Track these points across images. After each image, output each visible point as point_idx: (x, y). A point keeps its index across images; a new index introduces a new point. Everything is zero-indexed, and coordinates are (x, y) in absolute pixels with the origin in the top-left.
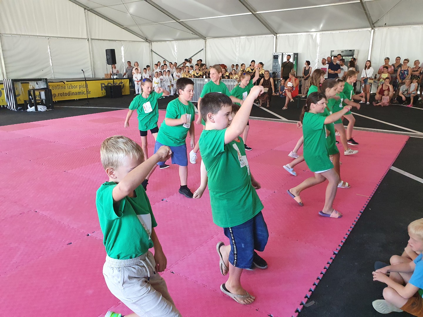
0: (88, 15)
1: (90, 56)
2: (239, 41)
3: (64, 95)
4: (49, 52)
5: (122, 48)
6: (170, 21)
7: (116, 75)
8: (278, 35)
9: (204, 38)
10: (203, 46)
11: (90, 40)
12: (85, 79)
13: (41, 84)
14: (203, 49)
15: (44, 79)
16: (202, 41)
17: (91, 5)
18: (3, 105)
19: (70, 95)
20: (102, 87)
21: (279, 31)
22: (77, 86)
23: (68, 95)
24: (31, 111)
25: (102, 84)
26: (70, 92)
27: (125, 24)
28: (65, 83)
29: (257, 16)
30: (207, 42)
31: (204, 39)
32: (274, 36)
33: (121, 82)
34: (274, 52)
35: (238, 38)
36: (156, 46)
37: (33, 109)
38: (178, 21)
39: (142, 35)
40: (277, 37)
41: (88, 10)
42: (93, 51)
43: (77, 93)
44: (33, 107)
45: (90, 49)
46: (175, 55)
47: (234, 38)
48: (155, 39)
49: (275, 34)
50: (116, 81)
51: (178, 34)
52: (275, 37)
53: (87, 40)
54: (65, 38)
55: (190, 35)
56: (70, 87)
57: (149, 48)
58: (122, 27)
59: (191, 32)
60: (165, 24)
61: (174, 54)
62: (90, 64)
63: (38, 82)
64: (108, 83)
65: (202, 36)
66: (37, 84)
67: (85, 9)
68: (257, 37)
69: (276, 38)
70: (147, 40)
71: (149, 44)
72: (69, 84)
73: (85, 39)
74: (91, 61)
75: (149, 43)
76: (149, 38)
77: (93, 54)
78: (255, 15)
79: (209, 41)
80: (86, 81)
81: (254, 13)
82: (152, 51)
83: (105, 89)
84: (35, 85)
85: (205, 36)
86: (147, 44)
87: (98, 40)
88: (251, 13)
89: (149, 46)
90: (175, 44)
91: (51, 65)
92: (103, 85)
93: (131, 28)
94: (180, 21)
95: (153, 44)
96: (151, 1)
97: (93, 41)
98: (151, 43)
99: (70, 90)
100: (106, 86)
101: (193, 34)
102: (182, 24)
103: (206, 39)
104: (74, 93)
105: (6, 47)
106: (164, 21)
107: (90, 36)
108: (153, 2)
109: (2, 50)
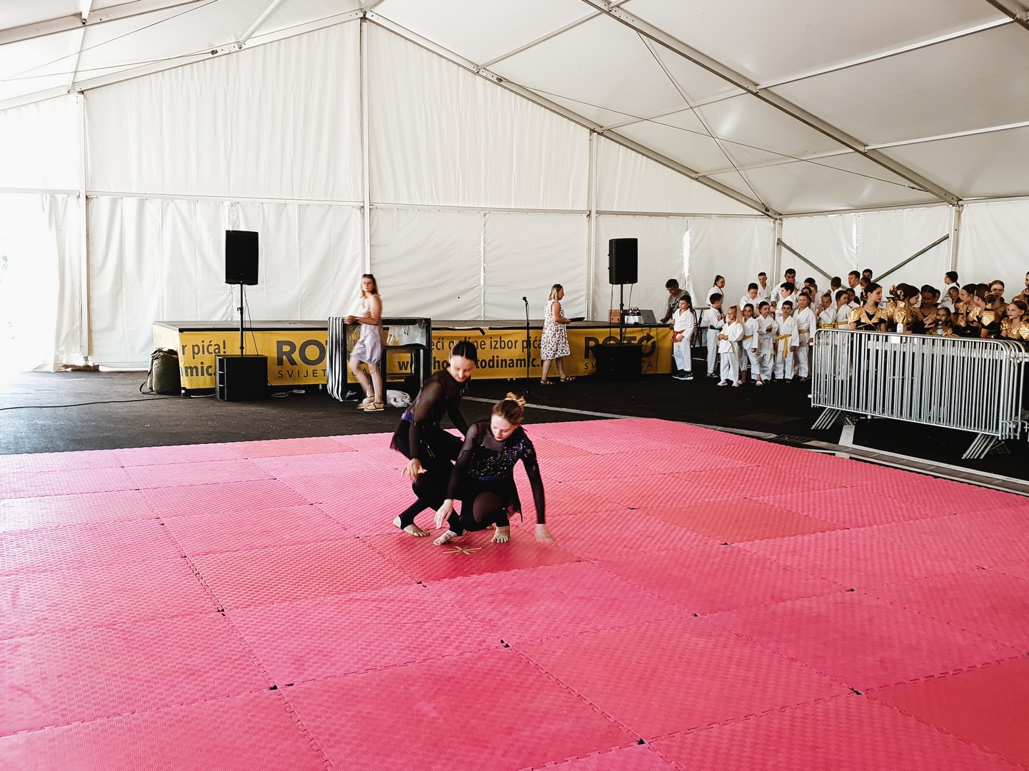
0: (597, 146)
1: (590, 260)
3: (479, 365)
4: (482, 249)
5: (687, 238)
6: (832, 149)
7: (639, 314)
9: (956, 201)
10: (950, 225)
11: (595, 213)
12: (528, 324)
14: (947, 237)
16: (947, 211)
17: (608, 121)
18: (323, 385)
19: (493, 366)
20: (587, 348)
22: (516, 342)
23: (490, 367)
25: (588, 340)
26: (496, 359)
27: (702, 166)
28: (484, 333)
30: (962, 215)
31: (953, 205)
33: (648, 335)
36: (792, 230)
38: (861, 149)
39: (756, 199)
41: (599, 133)
42: (597, 245)
43: (513, 363)
45: (590, 239)
46: (852, 257)
48: (793, 207)
50: (633, 332)
53: (585, 215)
55: (904, 191)
56: (498, 346)
57: (772, 236)
58: (694, 175)
59: (908, 183)
60: (815, 161)
61: (850, 252)
62: (584, 283)
63: (407, 327)
64: (610, 338)
65: (947, 193)
66: (405, 332)
67: (593, 131)
70: (767, 210)
71: (774, 223)
72: (496, 336)
73: (581, 212)
74: (589, 274)
75: (772, 220)
76: (776, 205)
77: (597, 255)
79: (972, 210)
80: (528, 328)
82: (780, 242)
83: (595, 356)
84: (400, 336)
85: (956, 194)
86: (767, 223)
87: (617, 212)
89: (775, 228)
90: (855, 221)
91: (482, 283)
92: (592, 343)
93: (719, 177)
94: (867, 148)
95: (786, 221)
96: (769, 91)
97: (602, 218)
98: (781, 219)
99: (496, 353)
100: (598, 345)
101: (913, 188)
102: (873, 156)
103: (960, 203)
104: (505, 360)
105: (380, 238)
106: (815, 152)
107: (596, 206)
108: (775, 95)
109: (371, 246)
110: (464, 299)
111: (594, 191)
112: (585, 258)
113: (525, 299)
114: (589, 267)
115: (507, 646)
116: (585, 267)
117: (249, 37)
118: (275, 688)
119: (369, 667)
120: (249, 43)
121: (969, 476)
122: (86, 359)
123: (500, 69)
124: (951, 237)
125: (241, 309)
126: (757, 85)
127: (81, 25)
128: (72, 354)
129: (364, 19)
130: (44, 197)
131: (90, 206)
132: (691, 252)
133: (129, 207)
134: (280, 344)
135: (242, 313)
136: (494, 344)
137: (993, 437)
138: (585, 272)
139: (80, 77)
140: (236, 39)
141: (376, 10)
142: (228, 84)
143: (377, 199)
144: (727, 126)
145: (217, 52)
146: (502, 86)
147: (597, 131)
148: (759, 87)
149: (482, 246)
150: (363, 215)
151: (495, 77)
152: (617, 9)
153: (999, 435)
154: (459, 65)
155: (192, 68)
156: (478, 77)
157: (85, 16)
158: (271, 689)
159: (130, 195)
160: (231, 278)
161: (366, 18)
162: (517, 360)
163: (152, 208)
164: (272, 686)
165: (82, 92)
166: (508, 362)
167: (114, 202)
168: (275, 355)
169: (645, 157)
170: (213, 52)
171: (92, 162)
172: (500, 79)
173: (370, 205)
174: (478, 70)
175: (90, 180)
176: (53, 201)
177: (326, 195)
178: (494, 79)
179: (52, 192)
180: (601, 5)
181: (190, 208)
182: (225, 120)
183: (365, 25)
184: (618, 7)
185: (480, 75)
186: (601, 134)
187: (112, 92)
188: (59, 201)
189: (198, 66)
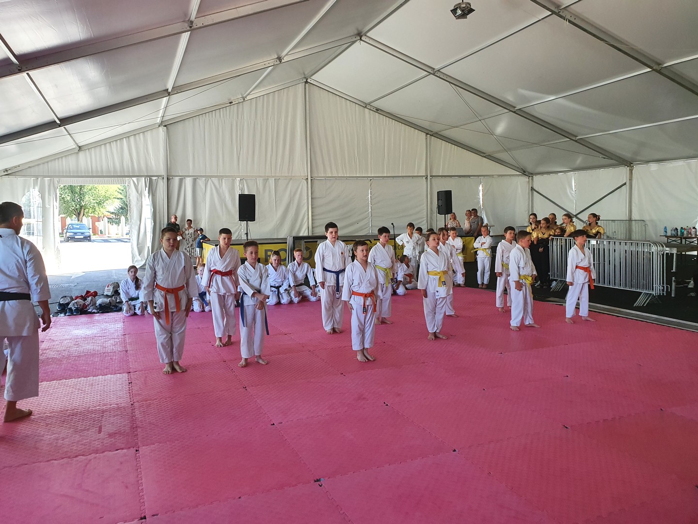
0: (430, 141)
1: (427, 201)
4: (370, 198)
5: (481, 188)
6: (558, 139)
9: (628, 163)
10: (627, 177)
11: (430, 177)
14: (625, 184)
17: (436, 128)
27: (488, 149)
28: (371, 242)
30: (633, 171)
31: (628, 167)
36: (539, 182)
38: (574, 138)
39: (518, 166)
41: (430, 135)
42: (431, 194)
45: (427, 191)
46: (573, 196)
48: (539, 170)
51: (579, 161)
53: (424, 178)
54: (393, 177)
55: (601, 160)
57: (528, 188)
58: (483, 155)
59: (601, 156)
60: (550, 146)
61: (571, 194)
62: (425, 213)
65: (624, 160)
67: (427, 134)
70: (524, 172)
71: (529, 179)
73: (422, 176)
75: (528, 177)
76: (530, 168)
77: (431, 198)
79: (638, 169)
82: (532, 189)
85: (630, 160)
86: (525, 179)
87: (442, 176)
89: (529, 181)
90: (573, 177)
91: (371, 216)
93: (498, 156)
94: (578, 138)
95: (535, 178)
96: (522, 110)
97: (433, 180)
98: (532, 177)
101: (604, 158)
102: (582, 142)
103: (632, 165)
105: (317, 194)
106: (549, 141)
107: (431, 173)
108: (525, 112)
109: (312, 198)
110: (361, 224)
111: (429, 165)
112: (425, 201)
113: (392, 224)
114: (427, 205)
115: (387, 405)
116: (425, 205)
117: (248, 94)
118: (274, 424)
119: (319, 415)
120: (249, 98)
121: (637, 316)
123: (377, 104)
124: (627, 184)
125: (247, 234)
126: (515, 107)
127: (168, 95)
129: (306, 82)
130: (146, 179)
131: (169, 182)
132: (483, 196)
133: (188, 182)
134: (266, 251)
135: (247, 236)
138: (425, 208)
139: (166, 118)
140: (242, 95)
141: (313, 77)
142: (238, 118)
143: (315, 175)
144: (500, 128)
145: (232, 102)
146: (378, 113)
147: (430, 133)
148: (516, 108)
149: (370, 196)
150: (307, 182)
152: (438, 72)
153: (654, 293)
154: (356, 104)
155: (220, 111)
156: (366, 110)
157: (170, 90)
158: (272, 425)
159: (189, 176)
160: (242, 218)
161: (308, 82)
163: (201, 182)
164: (272, 424)
165: (165, 126)
167: (181, 181)
168: (264, 257)
170: (230, 103)
171: (170, 161)
172: (377, 110)
173: (311, 177)
174: (366, 105)
175: (168, 170)
176: (151, 181)
177: (289, 173)
178: (374, 110)
179: (150, 176)
180: (430, 70)
181: (219, 183)
182: (237, 137)
183: (307, 85)
184: (439, 71)
185: (367, 108)
186: (432, 135)
187: (180, 125)
188: (154, 181)
189: (223, 110)
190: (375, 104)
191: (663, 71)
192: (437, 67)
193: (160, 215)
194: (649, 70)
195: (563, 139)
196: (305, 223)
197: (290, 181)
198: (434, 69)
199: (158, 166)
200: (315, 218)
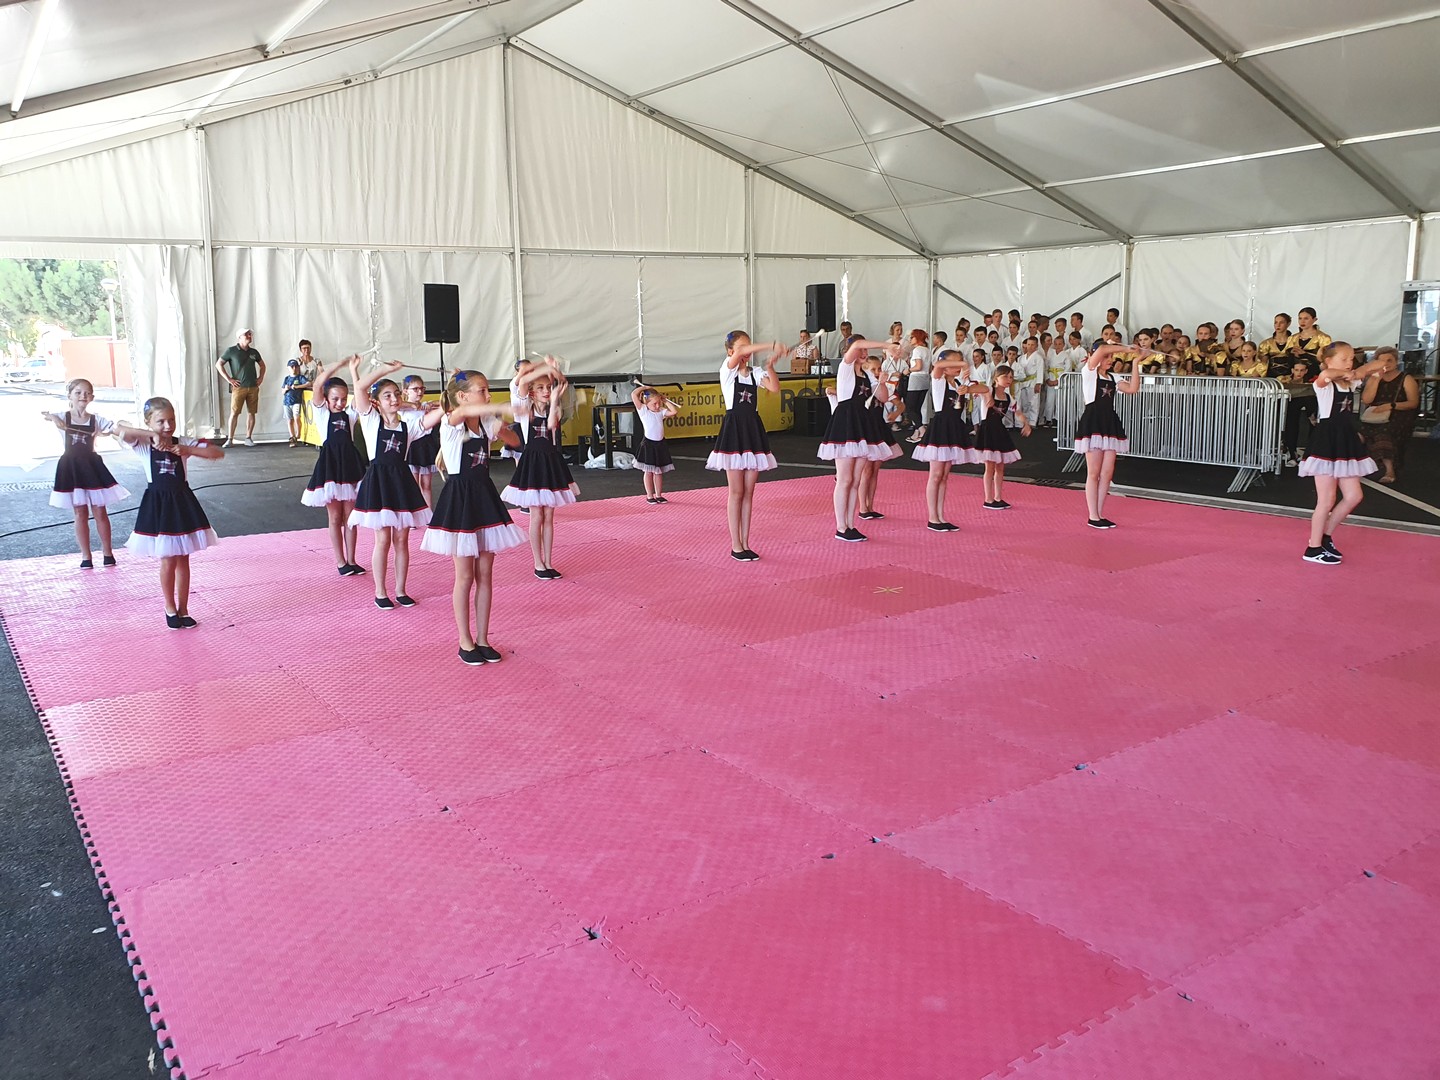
0: (753, 183)
1: (749, 307)
2: (1259, 245)
4: (639, 297)
5: (845, 281)
6: (1010, 187)
8: (1427, 218)
9: (1126, 238)
10: (1121, 263)
11: (753, 257)
13: (624, 389)
14: (1119, 276)
15: (633, 376)
16: (1116, 251)
17: (764, 156)
19: (692, 424)
20: (784, 401)
21: (1432, 203)
22: (713, 397)
23: (688, 425)
24: (595, 466)
26: (694, 416)
27: (860, 205)
29: (1344, 152)
30: (1134, 253)
31: (1125, 243)
32: (1410, 220)
34: (1410, 277)
35: (1256, 233)
36: (950, 270)
37: (601, 462)
38: (1040, 186)
39: (914, 239)
40: (1425, 224)
41: (754, 169)
42: (756, 291)
43: (712, 420)
44: (602, 457)
45: (748, 285)
46: (1017, 299)
47: (1241, 236)
48: (949, 246)
49: (1417, 212)
51: (1030, 231)
52: (1414, 224)
53: (742, 259)
55: (1077, 227)
56: (696, 401)
57: (927, 278)
58: (849, 214)
59: (1080, 220)
60: (990, 199)
61: (1013, 293)
63: (617, 384)
64: (806, 389)
65: (1119, 231)
66: (614, 390)
67: (748, 167)
68: (1337, 225)
69: (1420, 227)
70: (923, 250)
71: (930, 264)
72: (692, 391)
73: (738, 255)
74: (749, 322)
75: (927, 261)
76: (932, 244)
77: (756, 301)
78: (1336, 151)
79: (1144, 248)
81: (1333, 143)
82: (936, 284)
83: (794, 409)
84: (607, 394)
85: (1127, 231)
86: (923, 264)
87: (776, 255)
88: (1321, 145)
89: (930, 269)
90: (1019, 262)
91: (640, 334)
92: (788, 396)
93: (876, 216)
94: (1047, 185)
95: (942, 262)
96: (955, 128)
97: (762, 261)
98: (936, 260)
99: (694, 409)
100: (795, 399)
101: (1086, 226)
102: (1053, 195)
103: (1131, 240)
104: (704, 417)
105: (532, 287)
106: (989, 190)
107: (754, 248)
108: (960, 131)
109: (523, 296)
110: (623, 352)
111: (751, 232)
112: (744, 306)
114: (749, 315)
116: (744, 315)
120: (384, 74)
122: (217, 432)
123: (652, 101)
124: (1123, 276)
125: (442, 369)
126: (942, 121)
127: (263, 58)
128: (203, 427)
129: (507, 44)
130: (164, 249)
131: (216, 258)
132: (849, 297)
133: (259, 257)
135: (443, 374)
136: (692, 399)
137: (1253, 470)
138: (745, 320)
140: (372, 67)
141: (525, 36)
142: (362, 116)
143: (528, 244)
144: (885, 159)
145: (350, 81)
146: (653, 118)
147: (751, 165)
148: (944, 124)
149: (638, 294)
150: (513, 261)
151: (647, 109)
152: (807, 40)
153: (1260, 469)
154: (608, 95)
155: (323, 100)
156: (629, 110)
157: (271, 48)
159: (259, 244)
160: (431, 337)
161: (510, 44)
162: (715, 416)
163: (286, 259)
165: (202, 128)
166: (707, 419)
167: (242, 253)
169: (801, 195)
170: (347, 82)
171: (216, 206)
172: (652, 113)
173: (521, 251)
174: (629, 102)
175: (214, 228)
176: (174, 253)
177: (472, 240)
178: (646, 111)
179: (173, 243)
180: (791, 36)
181: (326, 258)
182: (361, 156)
183: (509, 51)
184: (808, 38)
185: (632, 108)
186: (756, 170)
187: (234, 129)
188: (181, 253)
189: (329, 98)
190: (648, 100)
191: (1240, 66)
192: (806, 31)
193: (198, 329)
194: (1218, 61)
195: (1021, 186)
196: (510, 349)
197: (475, 259)
198: (799, 34)
199: (188, 219)
200: (530, 337)
